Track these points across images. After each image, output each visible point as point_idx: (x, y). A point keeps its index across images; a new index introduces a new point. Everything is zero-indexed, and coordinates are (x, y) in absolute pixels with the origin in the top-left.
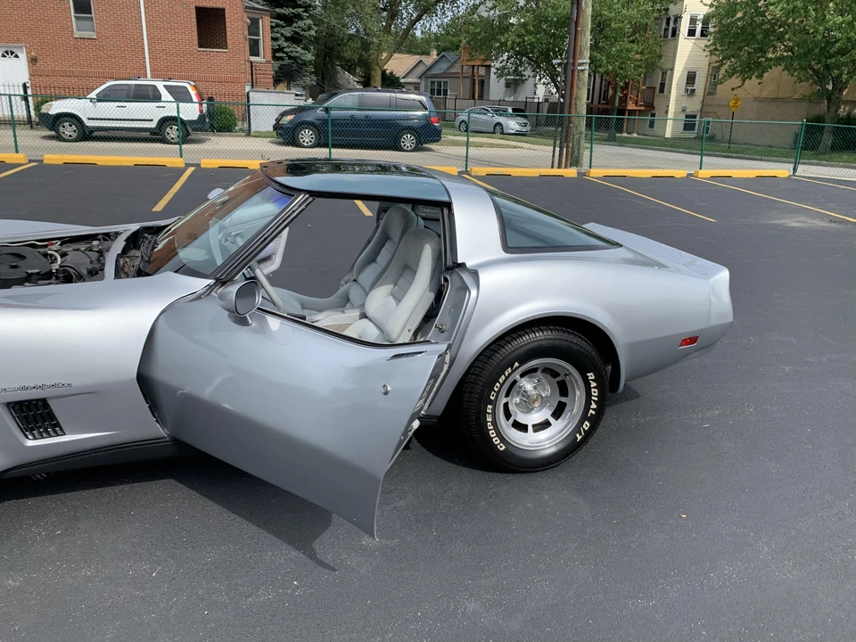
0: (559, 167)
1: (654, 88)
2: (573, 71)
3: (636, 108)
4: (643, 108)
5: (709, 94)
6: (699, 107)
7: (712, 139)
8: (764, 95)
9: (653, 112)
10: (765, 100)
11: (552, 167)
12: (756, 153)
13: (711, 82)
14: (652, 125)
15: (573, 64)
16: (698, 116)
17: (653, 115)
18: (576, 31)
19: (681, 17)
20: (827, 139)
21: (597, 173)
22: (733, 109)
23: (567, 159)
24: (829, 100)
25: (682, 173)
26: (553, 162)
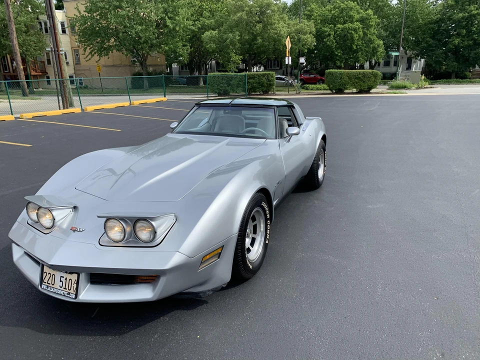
0: (64, 109)
1: (44, 62)
2: (58, 55)
3: (36, 74)
4: (41, 74)
5: (76, 64)
6: (73, 72)
7: (86, 87)
8: (107, 63)
9: (47, 75)
10: (109, 66)
11: (60, 109)
12: (117, 92)
13: (75, 58)
14: (49, 82)
15: (58, 51)
16: (74, 77)
17: (48, 78)
18: (55, 32)
20: (146, 83)
21: (90, 109)
22: (99, 71)
23: (67, 103)
24: (141, 64)
25: (127, 104)
26: (59, 106)
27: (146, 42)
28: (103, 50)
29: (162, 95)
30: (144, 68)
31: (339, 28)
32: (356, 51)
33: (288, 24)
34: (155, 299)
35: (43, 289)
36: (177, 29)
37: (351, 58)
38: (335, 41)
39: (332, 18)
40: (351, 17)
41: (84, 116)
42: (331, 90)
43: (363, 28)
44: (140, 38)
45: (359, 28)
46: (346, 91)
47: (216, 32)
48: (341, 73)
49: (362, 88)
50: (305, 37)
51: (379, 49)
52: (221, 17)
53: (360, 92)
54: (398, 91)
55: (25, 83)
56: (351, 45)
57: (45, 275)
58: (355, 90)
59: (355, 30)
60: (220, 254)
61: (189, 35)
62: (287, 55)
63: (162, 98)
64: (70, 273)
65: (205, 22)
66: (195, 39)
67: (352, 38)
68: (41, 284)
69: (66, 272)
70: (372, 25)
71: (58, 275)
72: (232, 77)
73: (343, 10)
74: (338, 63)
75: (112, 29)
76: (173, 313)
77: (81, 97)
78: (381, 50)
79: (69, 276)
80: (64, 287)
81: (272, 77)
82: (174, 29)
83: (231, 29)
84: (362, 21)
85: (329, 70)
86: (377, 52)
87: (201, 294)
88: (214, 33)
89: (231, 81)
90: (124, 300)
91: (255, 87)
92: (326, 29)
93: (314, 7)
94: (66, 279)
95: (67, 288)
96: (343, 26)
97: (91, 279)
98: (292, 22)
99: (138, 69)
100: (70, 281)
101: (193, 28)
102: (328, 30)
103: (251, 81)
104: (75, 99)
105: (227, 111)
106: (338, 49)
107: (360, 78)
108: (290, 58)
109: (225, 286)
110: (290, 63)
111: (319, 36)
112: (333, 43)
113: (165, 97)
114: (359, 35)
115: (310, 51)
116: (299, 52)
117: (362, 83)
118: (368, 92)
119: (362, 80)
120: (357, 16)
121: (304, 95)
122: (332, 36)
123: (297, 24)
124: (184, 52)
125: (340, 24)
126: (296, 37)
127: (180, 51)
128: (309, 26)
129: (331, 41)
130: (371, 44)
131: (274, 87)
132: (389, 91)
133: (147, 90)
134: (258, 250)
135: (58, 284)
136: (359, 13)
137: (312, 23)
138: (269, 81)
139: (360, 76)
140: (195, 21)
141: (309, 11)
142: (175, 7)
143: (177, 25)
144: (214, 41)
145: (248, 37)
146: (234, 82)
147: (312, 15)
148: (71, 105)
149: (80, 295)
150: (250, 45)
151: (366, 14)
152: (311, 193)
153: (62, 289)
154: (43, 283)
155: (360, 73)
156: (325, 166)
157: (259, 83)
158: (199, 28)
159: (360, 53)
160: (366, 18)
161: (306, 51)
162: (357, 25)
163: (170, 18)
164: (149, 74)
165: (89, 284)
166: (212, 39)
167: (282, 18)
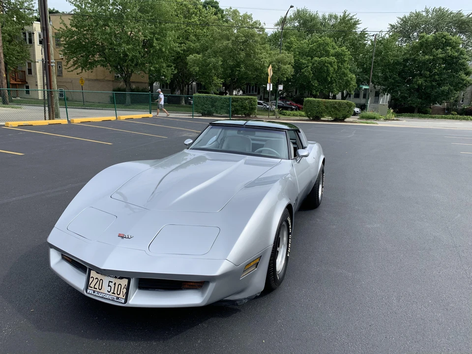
0: (50, 119)
1: (25, 72)
2: (49, 66)
4: (20, 83)
8: (90, 78)
9: (27, 85)
10: (92, 80)
11: (45, 119)
13: (58, 70)
14: (28, 92)
15: (49, 62)
17: (28, 87)
18: (47, 45)
19: (33, 34)
20: (128, 99)
21: (77, 121)
22: (82, 85)
23: (53, 114)
24: (125, 81)
25: (113, 118)
26: (45, 116)
27: (132, 60)
28: (87, 65)
29: (148, 111)
30: (128, 85)
31: (316, 61)
32: (331, 83)
33: (270, 54)
34: (203, 304)
35: (90, 293)
36: (164, 50)
37: (326, 88)
38: (312, 72)
39: (309, 51)
40: (327, 52)
41: (70, 127)
42: (308, 117)
43: (338, 62)
44: (126, 55)
45: (334, 62)
46: (322, 119)
47: (200, 56)
48: (318, 102)
49: (338, 116)
50: (285, 67)
51: (352, 82)
52: (207, 42)
53: (336, 120)
54: (369, 121)
55: (7, 91)
56: (327, 77)
57: (91, 280)
58: (330, 118)
59: (330, 63)
60: (257, 264)
61: (173, 56)
62: (269, 82)
63: (147, 115)
64: (119, 278)
65: (190, 46)
66: (179, 60)
67: (328, 70)
68: (87, 289)
69: (116, 277)
70: (346, 61)
71: (106, 280)
72: (217, 99)
73: (320, 45)
74: (314, 93)
75: (98, 45)
76: (210, 320)
77: (68, 109)
78: (354, 83)
79: (118, 281)
80: (112, 291)
81: (254, 101)
82: (160, 49)
83: (215, 54)
84: (337, 55)
85: (307, 99)
86: (350, 84)
87: (238, 302)
88: (199, 56)
89: (215, 102)
90: (175, 305)
91: (238, 110)
92: (304, 61)
93: (293, 39)
94: (115, 284)
95: (115, 292)
96: (320, 59)
97: (139, 284)
98: (273, 52)
99: (122, 84)
100: (120, 286)
101: (179, 50)
102: (306, 62)
103: (234, 103)
104: (62, 111)
105: (242, 132)
106: (315, 79)
107: (335, 107)
108: (271, 84)
109: (258, 295)
110: (271, 89)
111: (298, 67)
112: (310, 74)
113: (150, 113)
114: (334, 68)
115: (288, 80)
116: (278, 80)
117: (337, 112)
118: (342, 121)
119: (337, 109)
120: (332, 51)
121: (284, 120)
122: (310, 67)
123: (278, 54)
124: (169, 72)
125: (316, 57)
126: (277, 67)
127: (164, 70)
128: (289, 57)
129: (308, 72)
130: (344, 77)
131: (256, 111)
132: (360, 120)
133: (130, 105)
134: (281, 262)
135: (105, 289)
136: (334, 49)
137: (291, 55)
138: (251, 105)
139: (336, 105)
140: (181, 43)
141: (288, 43)
142: (162, 29)
143: (163, 46)
144: (198, 65)
145: (232, 63)
146: (218, 104)
147: (292, 47)
148: (57, 116)
149: (130, 300)
150: (232, 71)
151: (341, 50)
152: (312, 211)
153: (110, 293)
154: (89, 288)
155: (336, 103)
156: (323, 187)
157: (242, 106)
158: (184, 50)
159: (334, 84)
160: (341, 54)
161: (285, 79)
162: (333, 59)
163: (157, 39)
164: (132, 90)
165: (137, 290)
166: (195, 62)
167: (264, 48)
